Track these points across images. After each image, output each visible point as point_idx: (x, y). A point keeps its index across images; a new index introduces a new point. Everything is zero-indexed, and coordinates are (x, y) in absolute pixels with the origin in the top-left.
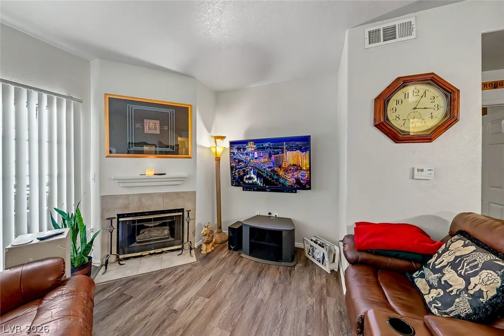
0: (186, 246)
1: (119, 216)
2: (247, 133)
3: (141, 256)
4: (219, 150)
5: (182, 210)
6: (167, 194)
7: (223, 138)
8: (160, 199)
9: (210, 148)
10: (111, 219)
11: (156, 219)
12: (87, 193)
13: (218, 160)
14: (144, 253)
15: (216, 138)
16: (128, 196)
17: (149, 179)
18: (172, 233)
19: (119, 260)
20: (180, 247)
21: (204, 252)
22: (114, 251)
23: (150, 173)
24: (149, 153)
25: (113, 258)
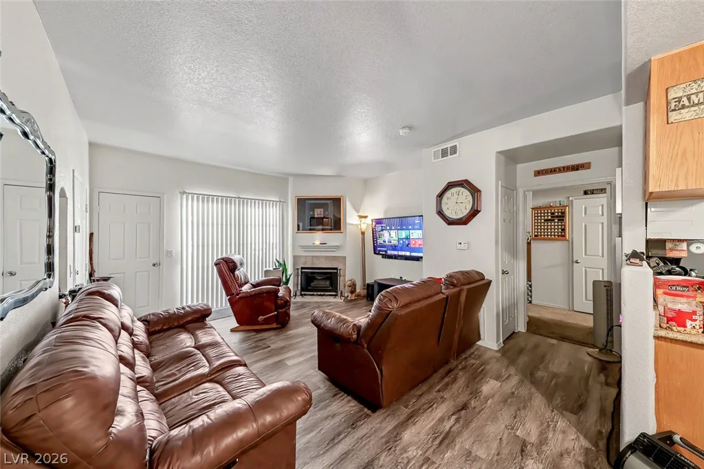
0: (339, 294)
1: (302, 268)
2: (386, 212)
3: (313, 295)
4: (364, 227)
5: (336, 269)
6: (327, 257)
7: (366, 217)
8: (323, 260)
9: (357, 225)
10: (298, 269)
11: (321, 273)
12: (287, 253)
13: (363, 233)
14: (315, 293)
15: (361, 217)
16: (306, 256)
17: (316, 247)
18: (331, 284)
19: (301, 295)
20: (334, 293)
21: (349, 298)
22: (299, 289)
23: (317, 243)
24: (318, 230)
25: (298, 293)
